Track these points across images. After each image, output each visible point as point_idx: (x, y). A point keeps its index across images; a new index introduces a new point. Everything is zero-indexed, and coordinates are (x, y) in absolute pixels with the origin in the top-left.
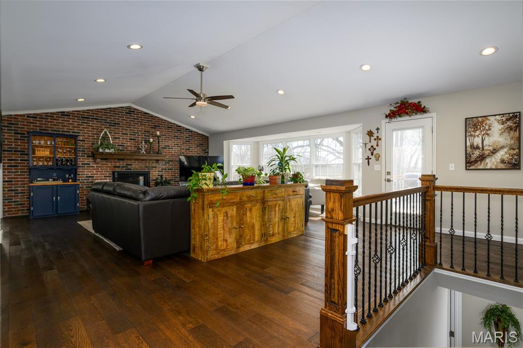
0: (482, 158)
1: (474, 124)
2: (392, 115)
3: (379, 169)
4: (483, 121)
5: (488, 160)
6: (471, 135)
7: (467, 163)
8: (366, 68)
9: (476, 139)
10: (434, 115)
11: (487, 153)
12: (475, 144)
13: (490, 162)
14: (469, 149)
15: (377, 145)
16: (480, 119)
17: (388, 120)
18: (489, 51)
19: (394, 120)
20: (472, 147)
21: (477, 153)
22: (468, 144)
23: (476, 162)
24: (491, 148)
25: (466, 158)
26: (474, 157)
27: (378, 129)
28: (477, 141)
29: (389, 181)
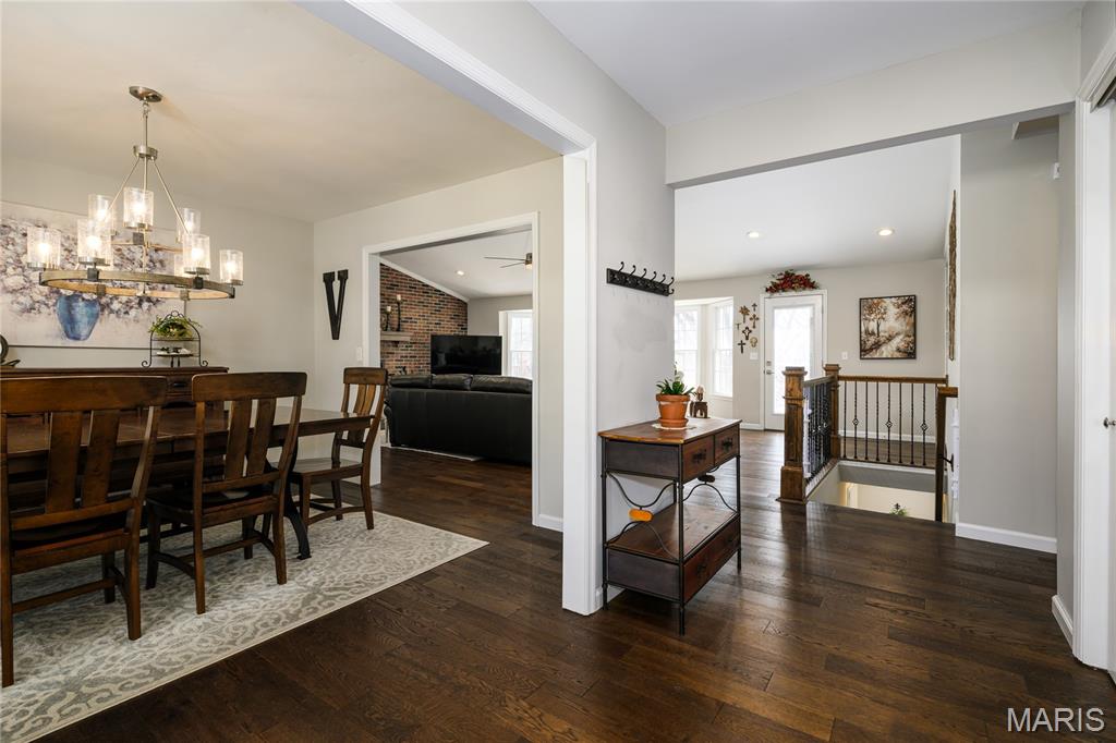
0: (877, 345)
1: (868, 306)
2: (774, 289)
3: (757, 358)
4: (879, 303)
5: (883, 348)
6: (866, 319)
7: (861, 351)
8: (754, 235)
9: (871, 323)
10: (825, 292)
11: (882, 339)
12: (870, 329)
13: (886, 350)
14: (863, 335)
15: (754, 327)
16: (875, 301)
17: (768, 295)
18: (886, 233)
19: (776, 295)
20: (867, 332)
21: (872, 340)
22: (863, 329)
23: (871, 349)
24: (887, 335)
25: (861, 345)
26: (869, 344)
27: (755, 305)
28: (872, 326)
29: (769, 373)
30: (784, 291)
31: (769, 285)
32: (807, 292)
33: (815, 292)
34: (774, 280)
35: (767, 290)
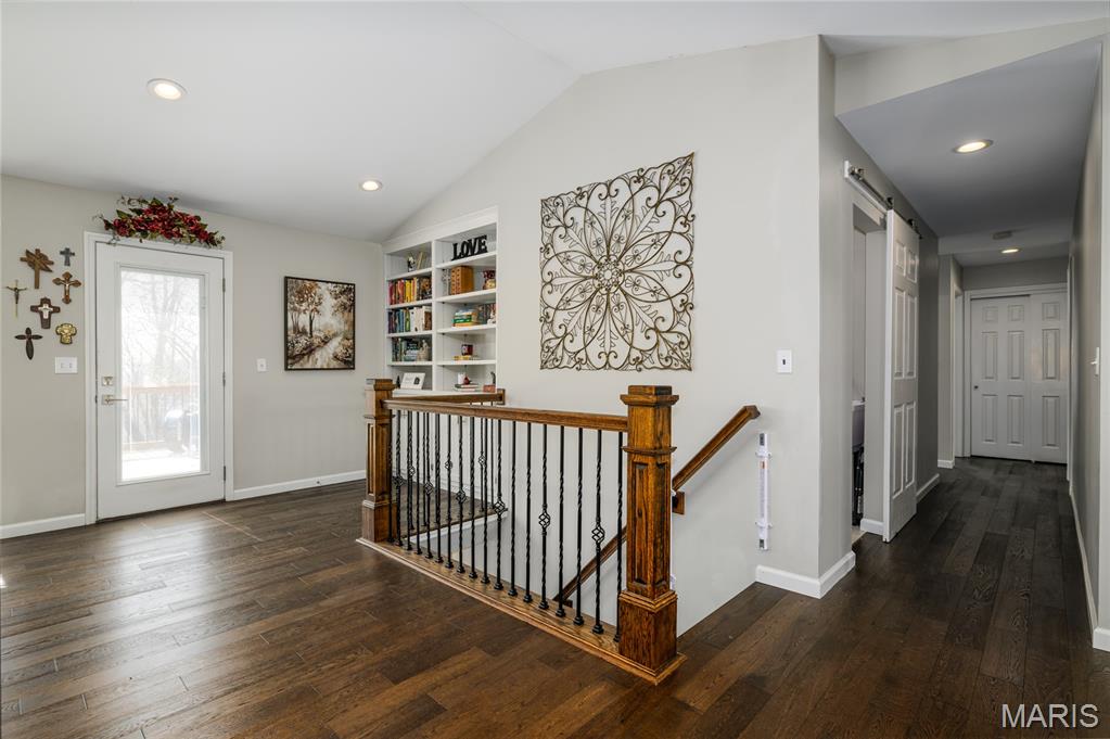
0: (310, 350)
1: (296, 290)
2: (120, 227)
3: (74, 369)
4: (311, 288)
5: (318, 354)
6: (295, 309)
7: (287, 357)
8: (167, 91)
9: (302, 315)
10: (229, 255)
11: (316, 341)
12: (301, 325)
14: (290, 333)
15: (67, 300)
16: (308, 284)
17: (108, 237)
20: (296, 328)
21: (303, 341)
22: (290, 324)
23: (302, 355)
24: (322, 335)
25: (287, 349)
26: (299, 348)
27: (67, 253)
28: (303, 320)
29: (109, 400)
30: (144, 234)
31: (112, 218)
32: (198, 249)
33: (213, 251)
34: (126, 210)
35: (108, 225)
